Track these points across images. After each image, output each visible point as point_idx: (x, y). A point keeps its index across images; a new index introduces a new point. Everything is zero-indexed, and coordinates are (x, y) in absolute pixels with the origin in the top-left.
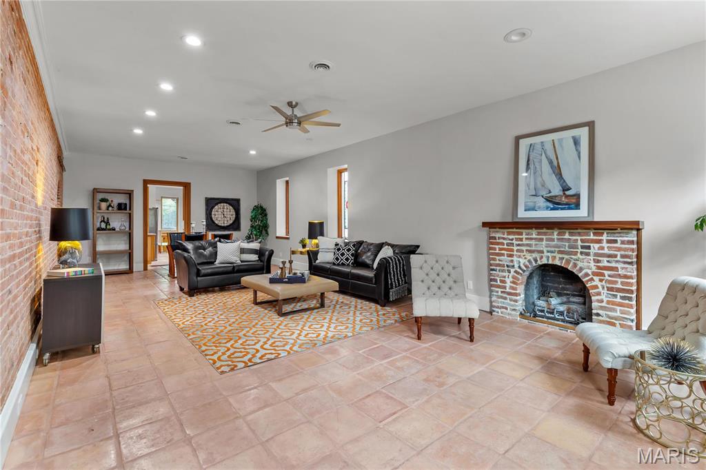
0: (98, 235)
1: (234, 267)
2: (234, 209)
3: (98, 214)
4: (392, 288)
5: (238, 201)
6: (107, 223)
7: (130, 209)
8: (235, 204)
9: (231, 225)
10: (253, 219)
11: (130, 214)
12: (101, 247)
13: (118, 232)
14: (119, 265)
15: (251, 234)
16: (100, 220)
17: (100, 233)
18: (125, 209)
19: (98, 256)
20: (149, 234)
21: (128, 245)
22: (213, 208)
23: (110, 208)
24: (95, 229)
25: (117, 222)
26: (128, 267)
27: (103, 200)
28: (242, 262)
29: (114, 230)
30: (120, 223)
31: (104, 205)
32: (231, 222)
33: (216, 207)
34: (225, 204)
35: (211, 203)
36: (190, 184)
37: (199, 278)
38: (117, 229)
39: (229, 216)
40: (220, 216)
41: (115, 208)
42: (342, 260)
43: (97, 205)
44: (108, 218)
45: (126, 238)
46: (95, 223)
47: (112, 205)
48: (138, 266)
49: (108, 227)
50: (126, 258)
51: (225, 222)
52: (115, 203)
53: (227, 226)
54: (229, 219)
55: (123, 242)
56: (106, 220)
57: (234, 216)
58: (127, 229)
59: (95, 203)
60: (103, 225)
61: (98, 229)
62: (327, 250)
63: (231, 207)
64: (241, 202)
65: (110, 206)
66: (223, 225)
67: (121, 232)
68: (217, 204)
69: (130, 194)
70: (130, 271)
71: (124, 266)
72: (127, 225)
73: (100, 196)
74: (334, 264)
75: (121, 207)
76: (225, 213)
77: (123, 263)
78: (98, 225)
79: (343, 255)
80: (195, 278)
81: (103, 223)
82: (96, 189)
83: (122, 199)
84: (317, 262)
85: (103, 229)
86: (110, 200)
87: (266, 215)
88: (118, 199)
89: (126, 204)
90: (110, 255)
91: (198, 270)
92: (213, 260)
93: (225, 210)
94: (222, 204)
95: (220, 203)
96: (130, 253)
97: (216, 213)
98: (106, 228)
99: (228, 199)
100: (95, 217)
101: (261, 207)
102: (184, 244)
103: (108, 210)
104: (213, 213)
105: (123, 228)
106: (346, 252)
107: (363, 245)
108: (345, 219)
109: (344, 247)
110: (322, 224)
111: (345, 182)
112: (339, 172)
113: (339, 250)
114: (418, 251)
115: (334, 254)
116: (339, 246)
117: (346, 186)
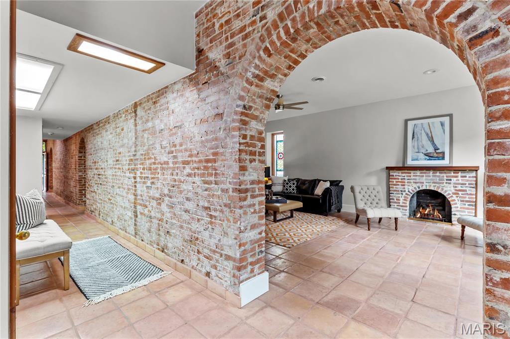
62: (278, 184)
79: (290, 187)
106: (292, 185)
107: (300, 181)
108: (277, 165)
109: (290, 182)
110: (269, 167)
111: (277, 141)
112: (273, 135)
113: (287, 184)
114: (341, 184)
115: (284, 186)
116: (287, 182)
117: (278, 144)
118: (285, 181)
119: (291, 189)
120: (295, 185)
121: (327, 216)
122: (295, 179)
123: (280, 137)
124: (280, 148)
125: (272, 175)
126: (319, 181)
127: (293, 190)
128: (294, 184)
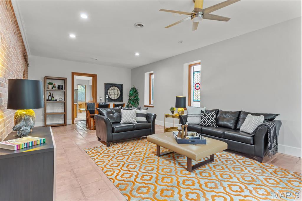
0: (47, 104)
1: (134, 126)
2: (120, 90)
3: (47, 92)
4: (271, 149)
5: (122, 85)
6: (52, 97)
7: (65, 89)
8: (120, 87)
9: (118, 99)
10: (130, 95)
11: (65, 91)
12: (49, 111)
13: (58, 102)
14: (59, 121)
15: (129, 104)
16: (48, 95)
17: (48, 103)
18: (62, 89)
19: (47, 116)
20: (74, 103)
21: (63, 110)
22: (108, 89)
23: (54, 88)
24: (46, 100)
25: (58, 96)
26: (63, 122)
27: (50, 84)
28: (138, 122)
29: (56, 101)
30: (59, 97)
31: (50, 86)
32: (118, 97)
33: (110, 88)
34: (115, 87)
35: (108, 86)
36: (97, 75)
37: (113, 134)
38: (58, 100)
39: (117, 94)
40: (112, 94)
41: (57, 88)
42: (208, 122)
43: (47, 86)
44: (53, 94)
45: (63, 105)
46: (45, 97)
47: (55, 86)
48: (69, 121)
49: (53, 99)
50: (63, 117)
51: (115, 97)
52: (57, 86)
53: (116, 99)
54: (117, 95)
55: (61, 108)
56: (51, 95)
57: (120, 94)
58: (63, 100)
59: (45, 85)
60: (50, 98)
61: (47, 100)
62: (195, 116)
63: (118, 89)
64: (123, 86)
65: (54, 87)
66: (114, 99)
67: (60, 102)
68: (110, 87)
69: (64, 80)
70: (65, 124)
71: (61, 122)
72: (63, 98)
73: (48, 81)
74: (201, 125)
75: (60, 87)
76: (115, 92)
77: (61, 119)
78: (47, 98)
79: (209, 119)
80: (111, 134)
81: (50, 97)
82: (46, 77)
83: (61, 83)
84: (187, 123)
85: (50, 100)
86: (54, 84)
87: (137, 93)
88: (58, 83)
89: (62, 86)
90: (54, 115)
91: (113, 128)
92: (119, 121)
93: (115, 90)
94: (113, 87)
95: (112, 86)
96: (65, 114)
97: (110, 92)
98: (51, 99)
99: (116, 84)
100: (45, 93)
101: (135, 89)
102: (101, 110)
103: (53, 89)
104: (108, 92)
105: (61, 100)
106: (210, 117)
107: (220, 113)
108: (193, 95)
109: (208, 113)
110: (185, 98)
111: (194, 72)
112: (190, 66)
113: (205, 116)
114: (277, 118)
115: (202, 118)
116: (205, 113)
117: (195, 75)
118: (202, 112)
119: (210, 121)
120: (214, 117)
121: (261, 162)
122: (213, 110)
123: (197, 68)
124: (197, 78)
125: (189, 105)
126: (246, 114)
127: (212, 122)
128: (212, 116)
